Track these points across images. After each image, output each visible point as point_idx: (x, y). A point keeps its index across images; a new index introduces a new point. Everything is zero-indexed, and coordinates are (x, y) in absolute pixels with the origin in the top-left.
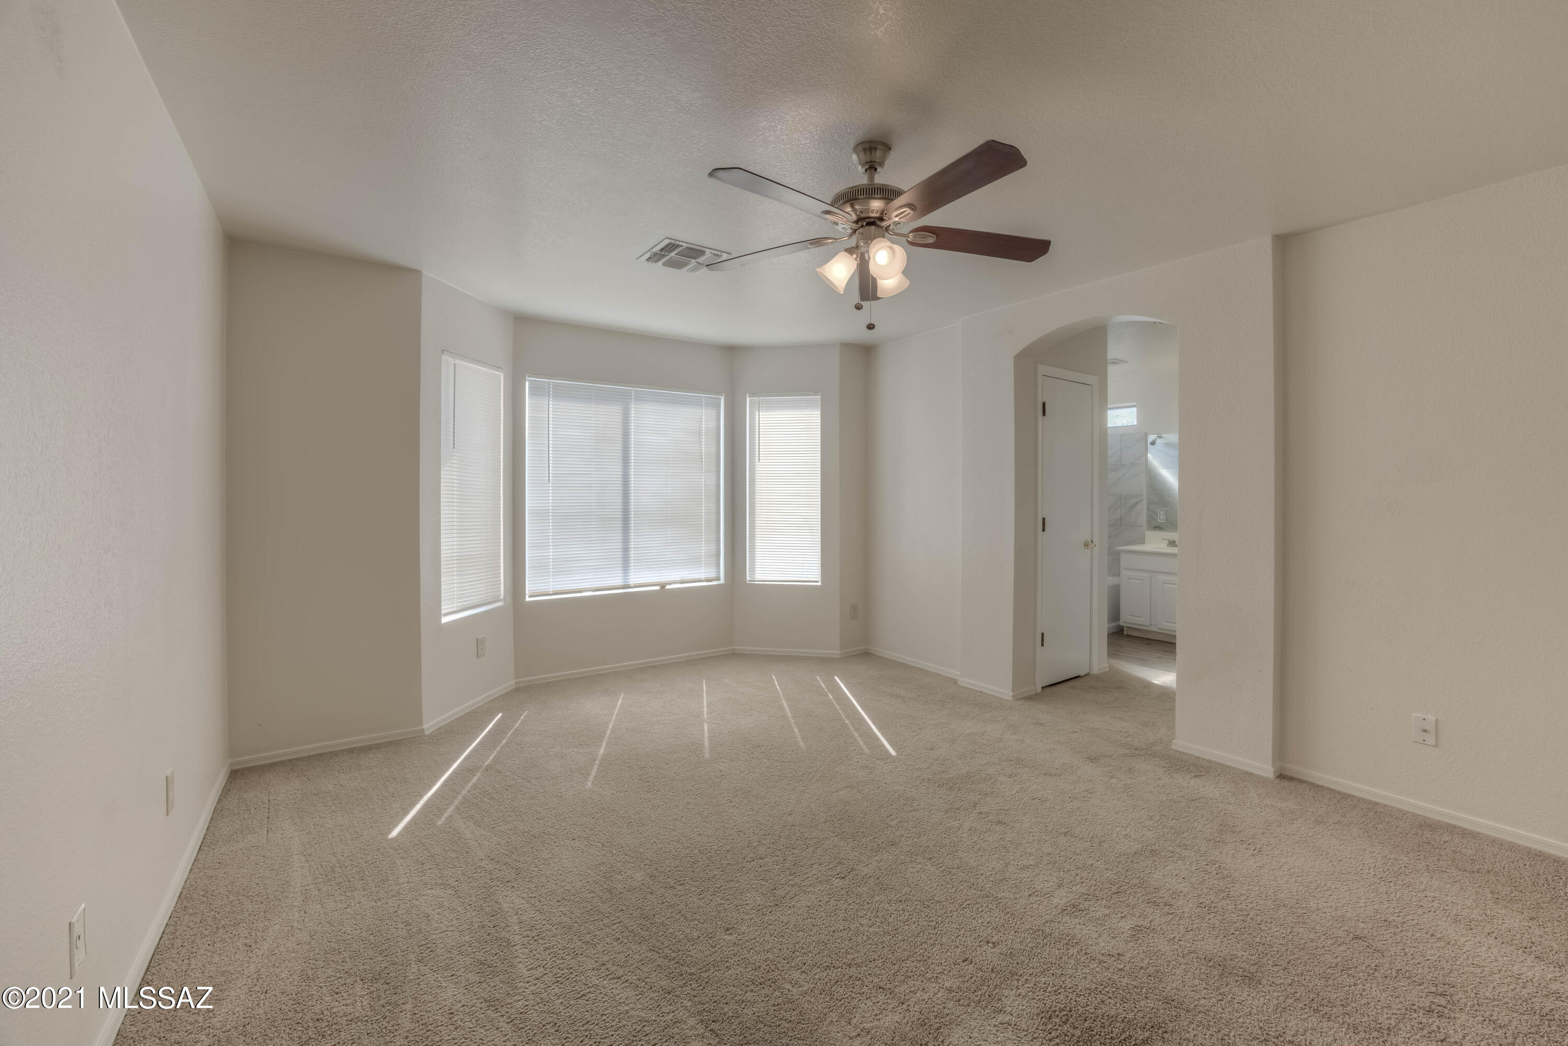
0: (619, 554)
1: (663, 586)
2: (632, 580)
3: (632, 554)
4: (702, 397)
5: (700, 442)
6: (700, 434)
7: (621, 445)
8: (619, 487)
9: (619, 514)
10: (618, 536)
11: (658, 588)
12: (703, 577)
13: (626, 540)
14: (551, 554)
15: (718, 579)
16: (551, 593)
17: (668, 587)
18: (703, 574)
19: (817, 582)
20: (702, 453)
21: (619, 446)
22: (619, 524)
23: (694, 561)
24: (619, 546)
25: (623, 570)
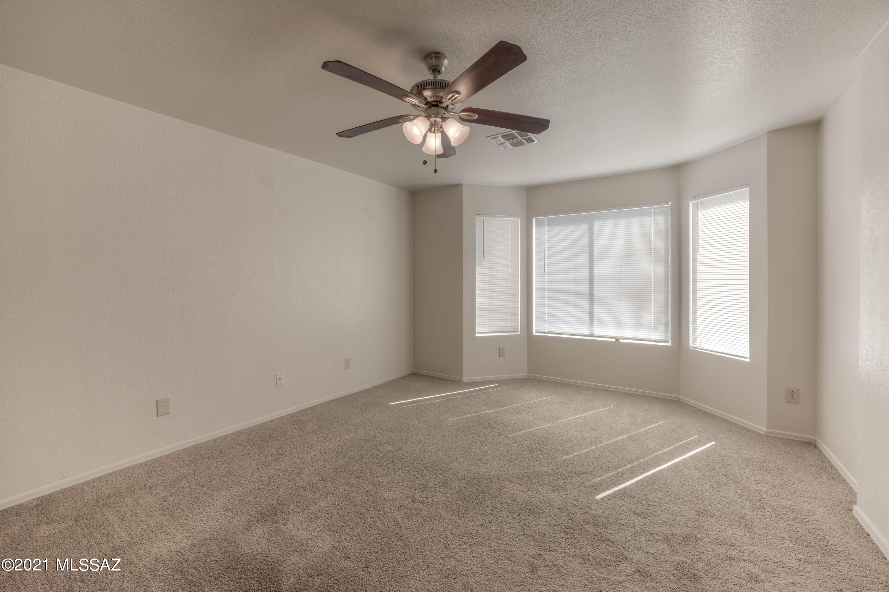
0: (587, 315)
1: (617, 340)
2: (596, 332)
3: (596, 316)
4: (651, 208)
5: (650, 241)
6: (649, 235)
7: (588, 249)
8: (587, 275)
9: (587, 291)
10: (586, 304)
11: (614, 340)
12: (652, 338)
13: (591, 307)
14: (547, 311)
15: (666, 341)
16: (547, 332)
17: (621, 340)
18: (652, 336)
19: (746, 358)
20: (651, 249)
21: (587, 249)
22: (587, 297)
23: (646, 326)
24: (587, 310)
25: (590, 325)
